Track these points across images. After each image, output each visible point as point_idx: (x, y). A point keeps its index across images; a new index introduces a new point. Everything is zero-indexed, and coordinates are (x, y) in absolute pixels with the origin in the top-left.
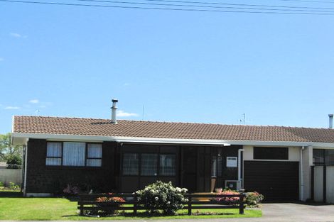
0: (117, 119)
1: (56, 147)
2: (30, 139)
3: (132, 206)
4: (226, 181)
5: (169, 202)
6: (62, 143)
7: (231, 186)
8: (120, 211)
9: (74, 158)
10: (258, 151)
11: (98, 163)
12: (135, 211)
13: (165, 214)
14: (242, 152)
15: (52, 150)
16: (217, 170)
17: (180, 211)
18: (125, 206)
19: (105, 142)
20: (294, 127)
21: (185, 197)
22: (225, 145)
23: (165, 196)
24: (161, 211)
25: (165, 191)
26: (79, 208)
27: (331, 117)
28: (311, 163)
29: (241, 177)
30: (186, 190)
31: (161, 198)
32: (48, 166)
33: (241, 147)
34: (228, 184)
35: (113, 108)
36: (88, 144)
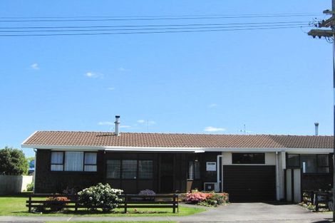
0: (119, 132)
1: (59, 156)
2: (38, 150)
3: (74, 204)
4: (205, 183)
5: (102, 202)
6: (64, 152)
7: (210, 188)
8: (65, 209)
9: (74, 165)
10: (237, 157)
11: (94, 169)
12: (76, 209)
13: (104, 212)
14: (220, 158)
15: (56, 159)
16: (194, 174)
17: (116, 210)
18: (70, 204)
19: (99, 151)
20: (281, 135)
21: (120, 197)
22: (196, 152)
23: (98, 196)
24: (100, 209)
25: (100, 192)
26: (27, 206)
27: (317, 125)
28: (284, 166)
29: (220, 179)
30: (121, 191)
31: (94, 198)
32: (53, 171)
33: (220, 153)
34: (207, 185)
35: (116, 123)
36: (86, 153)
